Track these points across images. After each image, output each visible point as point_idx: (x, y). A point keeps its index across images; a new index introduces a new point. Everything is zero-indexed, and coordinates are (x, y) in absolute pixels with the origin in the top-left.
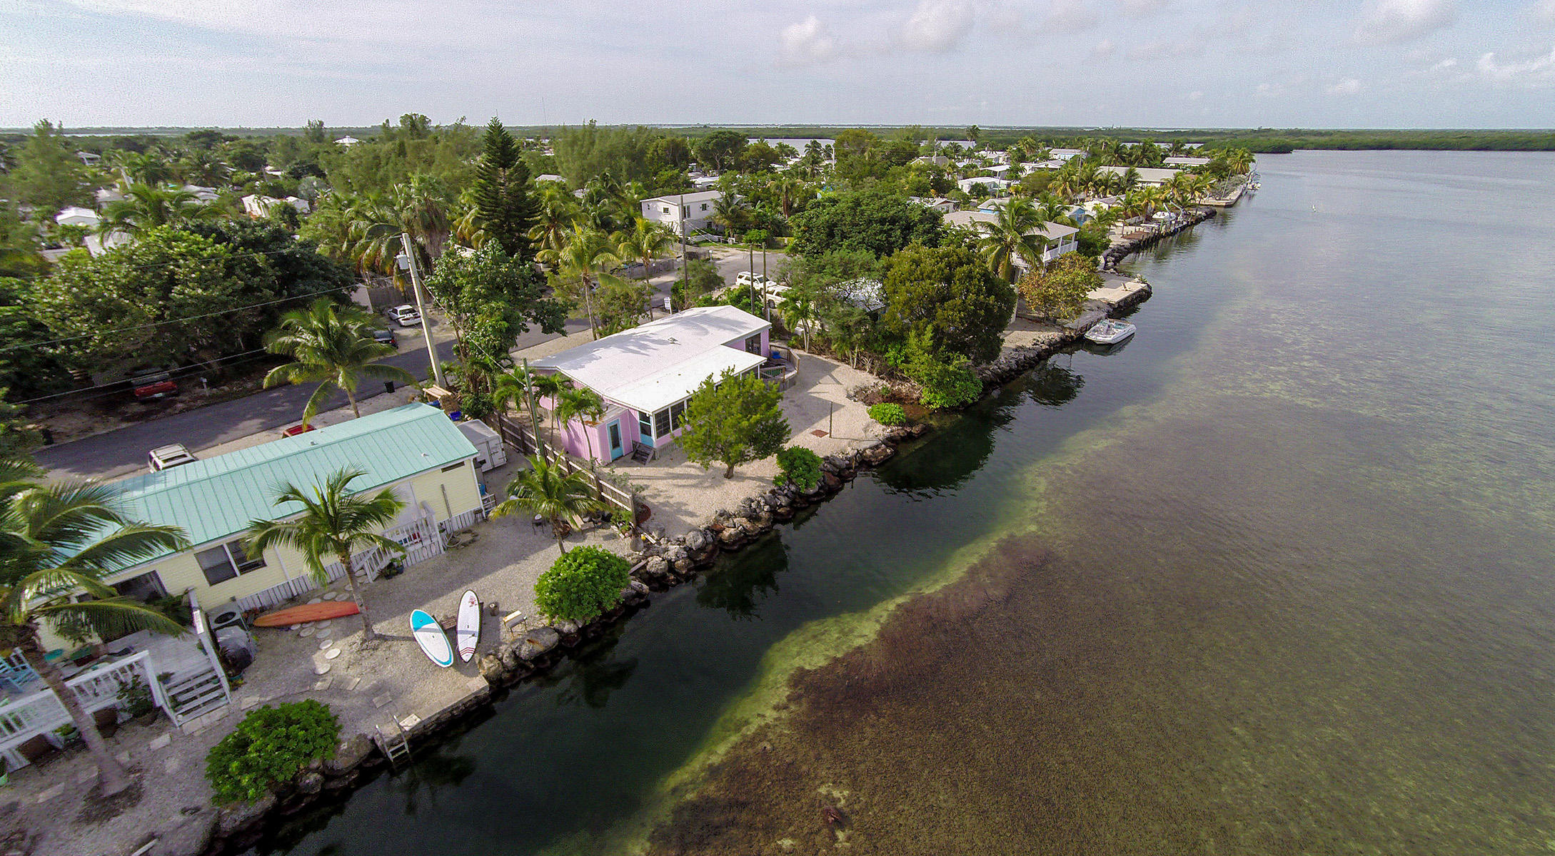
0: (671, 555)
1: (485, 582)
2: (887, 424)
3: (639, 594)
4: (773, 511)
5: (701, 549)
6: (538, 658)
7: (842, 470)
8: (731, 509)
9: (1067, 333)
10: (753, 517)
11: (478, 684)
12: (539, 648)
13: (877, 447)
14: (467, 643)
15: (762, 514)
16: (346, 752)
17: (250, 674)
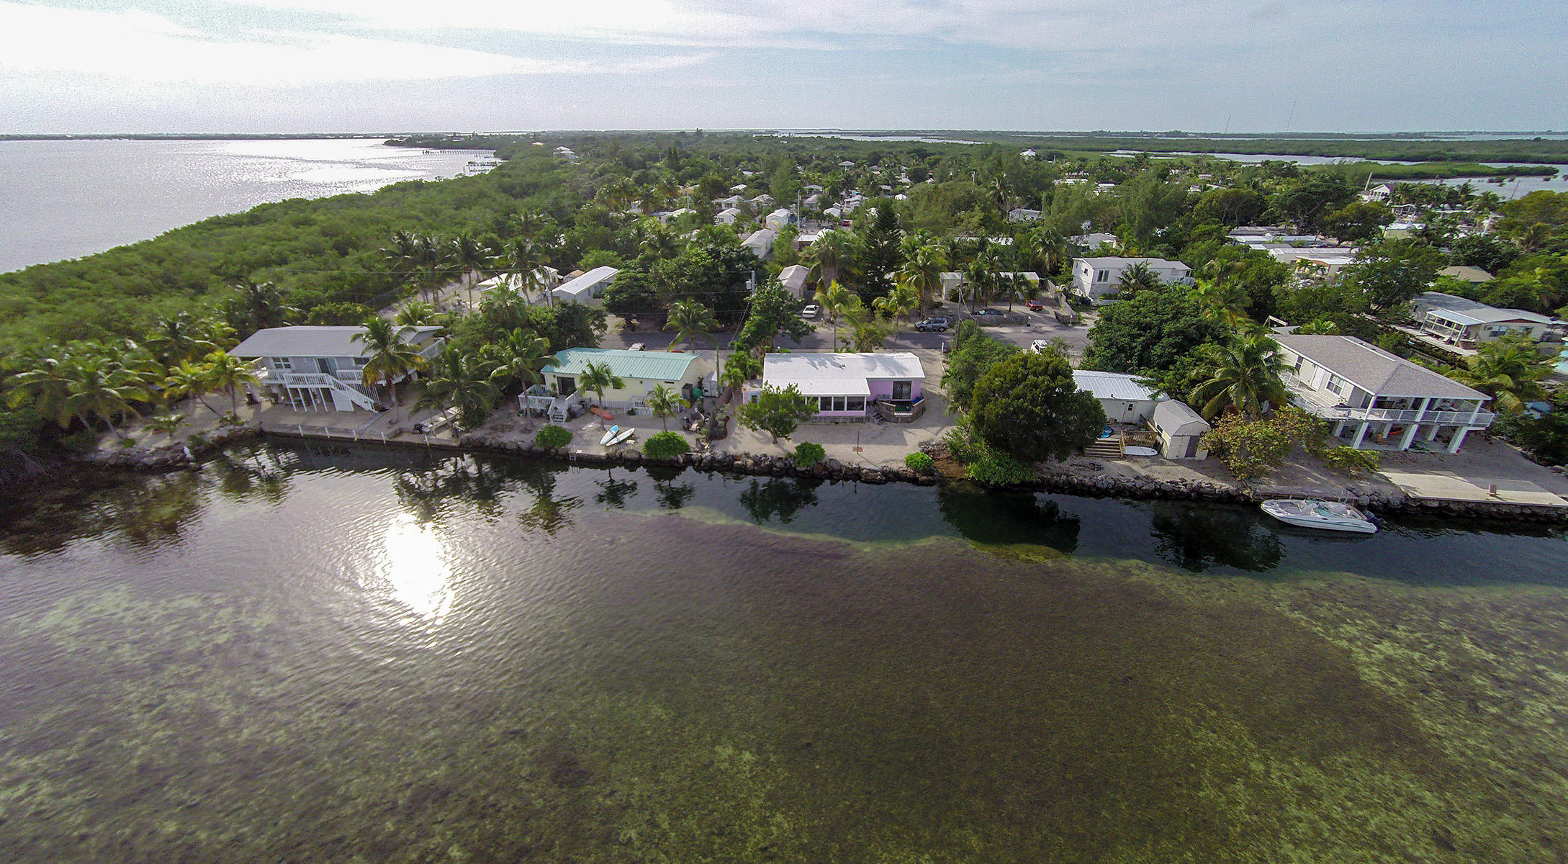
0: (704, 456)
1: (640, 430)
2: (908, 466)
3: (678, 461)
4: (772, 466)
5: (719, 461)
6: (628, 460)
7: (834, 470)
8: (752, 454)
9: (1246, 492)
10: (757, 461)
11: (603, 454)
12: (628, 456)
13: (875, 471)
14: (615, 441)
15: (763, 465)
16: (562, 450)
17: (574, 421)
